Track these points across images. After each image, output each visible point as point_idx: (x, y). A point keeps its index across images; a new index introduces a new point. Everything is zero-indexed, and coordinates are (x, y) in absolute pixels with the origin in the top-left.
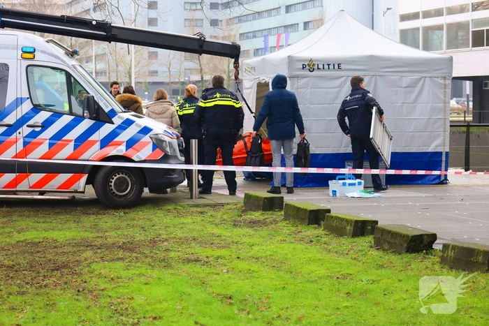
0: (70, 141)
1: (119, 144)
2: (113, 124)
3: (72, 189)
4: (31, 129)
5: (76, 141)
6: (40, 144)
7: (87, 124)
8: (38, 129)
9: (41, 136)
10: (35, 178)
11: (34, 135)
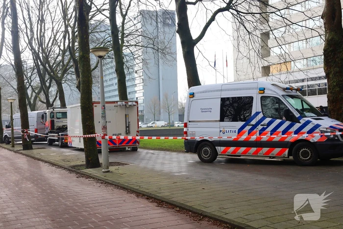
0: (280, 132)
1: (304, 133)
2: (300, 123)
3: (282, 156)
4: (262, 127)
5: (283, 132)
6: (266, 133)
7: (287, 123)
8: (265, 127)
9: (267, 130)
10: (265, 150)
11: (264, 129)
